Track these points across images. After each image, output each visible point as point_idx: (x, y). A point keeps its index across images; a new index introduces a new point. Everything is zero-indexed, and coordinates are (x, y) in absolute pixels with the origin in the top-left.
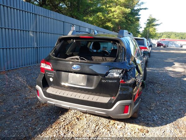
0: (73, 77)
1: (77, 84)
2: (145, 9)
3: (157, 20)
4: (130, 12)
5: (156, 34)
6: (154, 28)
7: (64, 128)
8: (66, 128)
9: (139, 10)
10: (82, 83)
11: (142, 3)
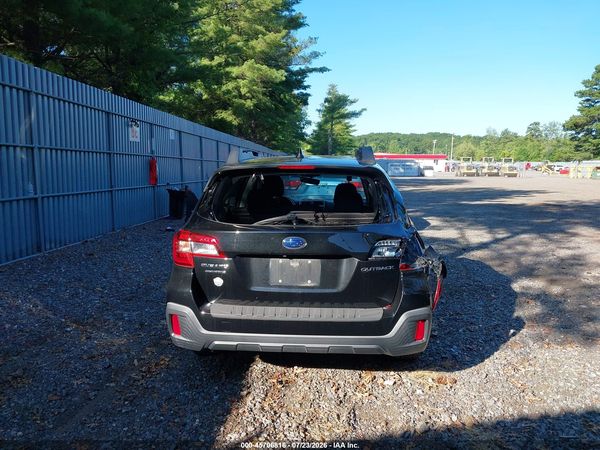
0: (282, 268)
1: (294, 285)
2: (322, 70)
3: (352, 102)
4: (284, 79)
5: (351, 140)
6: (345, 124)
7: (263, 408)
8: (267, 408)
9: (303, 73)
10: (309, 282)
11: (315, 55)
